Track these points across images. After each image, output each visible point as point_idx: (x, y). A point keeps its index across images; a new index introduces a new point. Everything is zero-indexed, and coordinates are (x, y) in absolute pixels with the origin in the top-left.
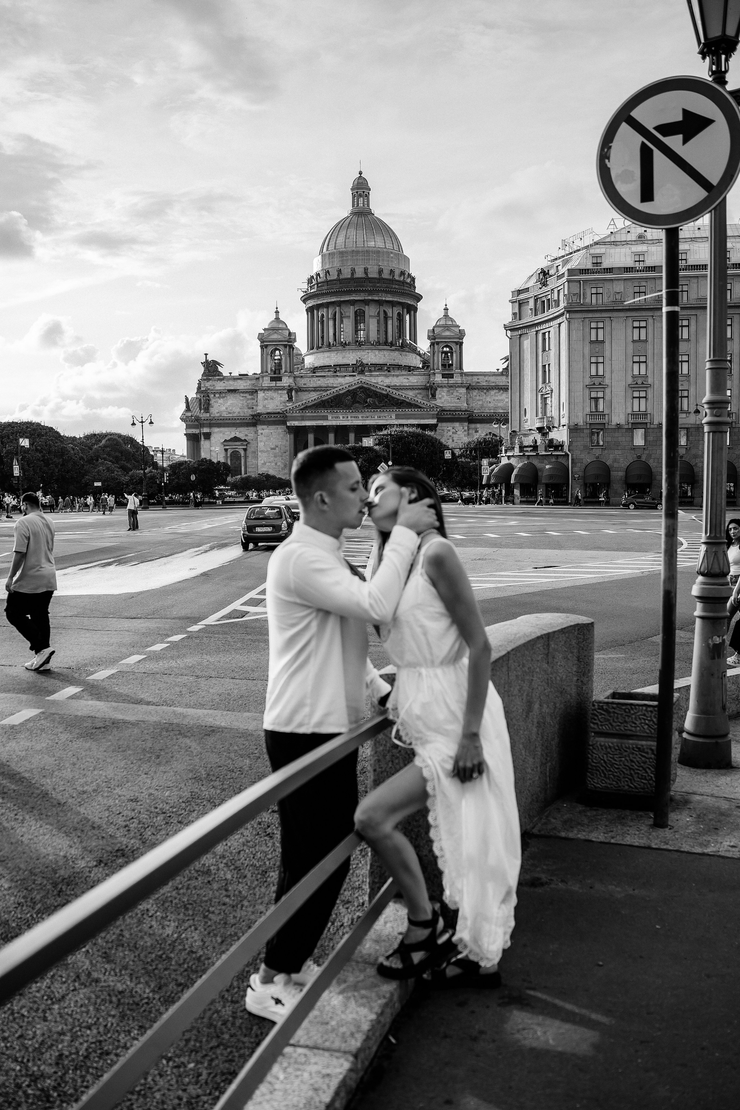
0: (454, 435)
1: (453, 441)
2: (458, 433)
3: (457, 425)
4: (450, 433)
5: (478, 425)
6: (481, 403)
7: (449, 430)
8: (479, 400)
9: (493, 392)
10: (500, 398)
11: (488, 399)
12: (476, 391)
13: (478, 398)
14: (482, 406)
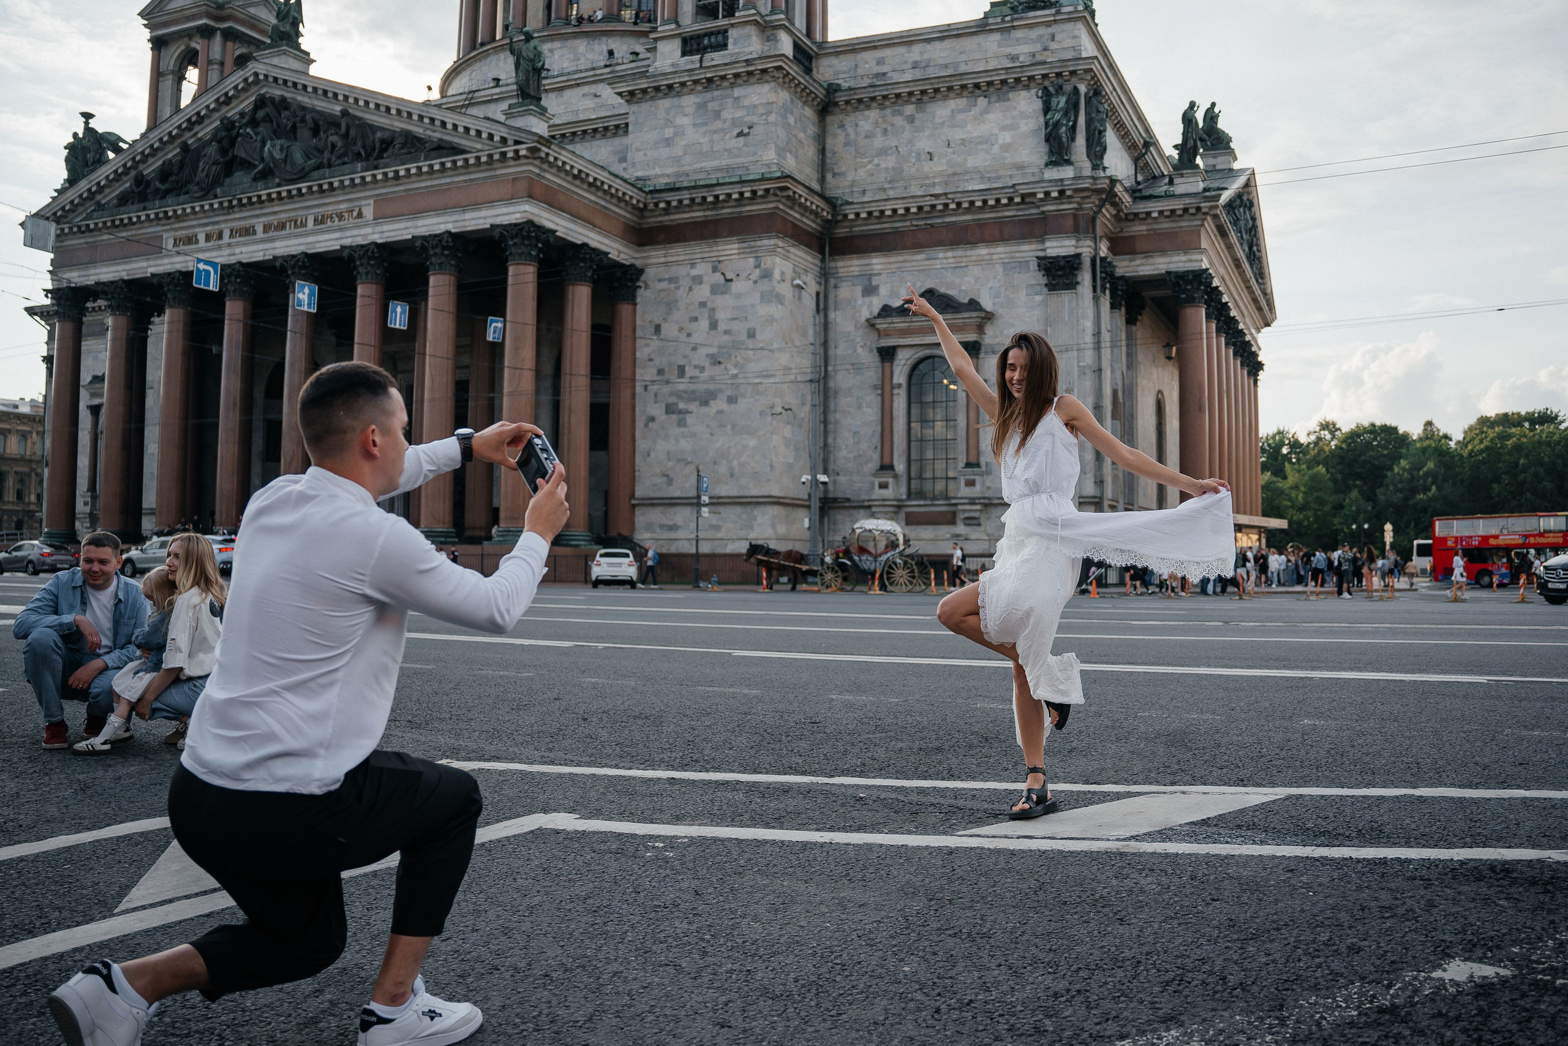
0: (720, 301)
1: (714, 325)
2: (738, 286)
3: (729, 249)
4: (703, 292)
5: (877, 262)
6: (890, 162)
7: (698, 280)
8: (883, 152)
9: (942, 110)
10: (974, 131)
11: (924, 143)
12: (873, 114)
13: (878, 142)
14: (897, 175)
